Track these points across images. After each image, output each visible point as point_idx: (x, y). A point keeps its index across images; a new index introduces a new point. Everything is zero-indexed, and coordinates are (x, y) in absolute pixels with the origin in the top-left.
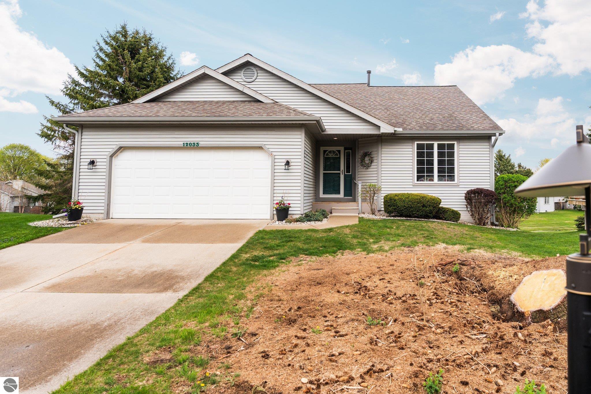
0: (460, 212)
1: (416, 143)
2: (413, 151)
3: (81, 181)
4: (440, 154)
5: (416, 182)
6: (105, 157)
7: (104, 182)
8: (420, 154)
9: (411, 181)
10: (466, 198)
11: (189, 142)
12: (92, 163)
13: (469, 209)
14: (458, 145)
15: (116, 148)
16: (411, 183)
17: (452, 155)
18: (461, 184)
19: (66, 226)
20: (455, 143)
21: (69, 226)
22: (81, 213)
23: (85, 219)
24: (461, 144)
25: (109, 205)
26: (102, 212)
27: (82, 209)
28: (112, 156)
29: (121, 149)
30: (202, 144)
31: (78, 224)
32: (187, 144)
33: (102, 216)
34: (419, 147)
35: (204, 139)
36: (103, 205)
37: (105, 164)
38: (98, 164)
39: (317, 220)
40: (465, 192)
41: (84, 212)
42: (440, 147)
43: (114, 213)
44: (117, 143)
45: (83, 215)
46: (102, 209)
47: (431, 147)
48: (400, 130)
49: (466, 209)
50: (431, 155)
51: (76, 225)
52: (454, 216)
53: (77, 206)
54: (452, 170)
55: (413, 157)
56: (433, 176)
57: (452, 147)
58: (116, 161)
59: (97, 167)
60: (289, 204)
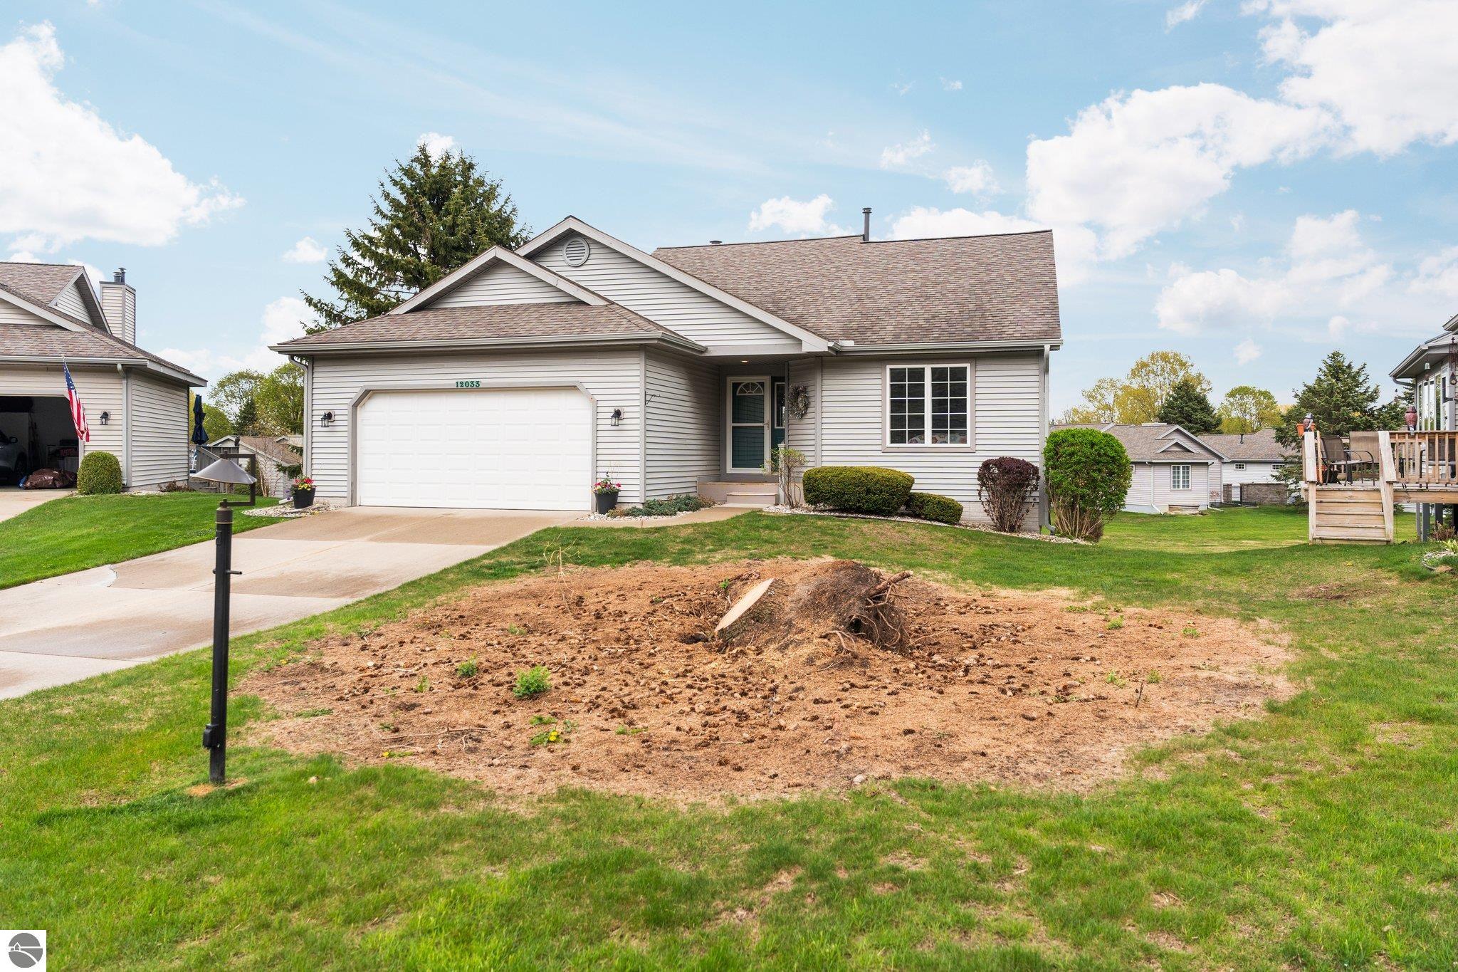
0: (962, 504)
1: (889, 367)
2: (884, 384)
3: (314, 445)
4: (938, 390)
5: (888, 444)
6: (345, 407)
7: (345, 447)
8: (896, 391)
9: (880, 442)
10: (981, 477)
11: (464, 381)
12: (328, 417)
13: (983, 499)
14: (974, 370)
15: (360, 391)
16: (879, 448)
17: (961, 390)
18: (978, 448)
19: (289, 516)
20: (968, 365)
21: (293, 516)
22: (313, 496)
23: (318, 505)
24: (979, 368)
25: (354, 484)
26: (345, 495)
27: (313, 490)
28: (355, 406)
29: (368, 394)
30: (485, 383)
31: (306, 513)
32: (462, 383)
33: (345, 501)
34: (896, 375)
35: (488, 375)
36: (345, 483)
37: (346, 418)
38: (337, 418)
39: (662, 514)
40: (980, 465)
41: (316, 494)
42: (937, 374)
43: (364, 497)
44: (362, 384)
45: (315, 500)
46: (345, 490)
47: (919, 374)
48: (849, 344)
49: (977, 499)
50: (920, 390)
51: (303, 515)
52: (947, 512)
53: (305, 486)
54: (961, 422)
55: (884, 395)
56: (922, 433)
57: (960, 374)
58: (362, 414)
59: (335, 423)
60: (619, 485)
